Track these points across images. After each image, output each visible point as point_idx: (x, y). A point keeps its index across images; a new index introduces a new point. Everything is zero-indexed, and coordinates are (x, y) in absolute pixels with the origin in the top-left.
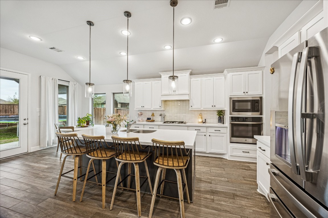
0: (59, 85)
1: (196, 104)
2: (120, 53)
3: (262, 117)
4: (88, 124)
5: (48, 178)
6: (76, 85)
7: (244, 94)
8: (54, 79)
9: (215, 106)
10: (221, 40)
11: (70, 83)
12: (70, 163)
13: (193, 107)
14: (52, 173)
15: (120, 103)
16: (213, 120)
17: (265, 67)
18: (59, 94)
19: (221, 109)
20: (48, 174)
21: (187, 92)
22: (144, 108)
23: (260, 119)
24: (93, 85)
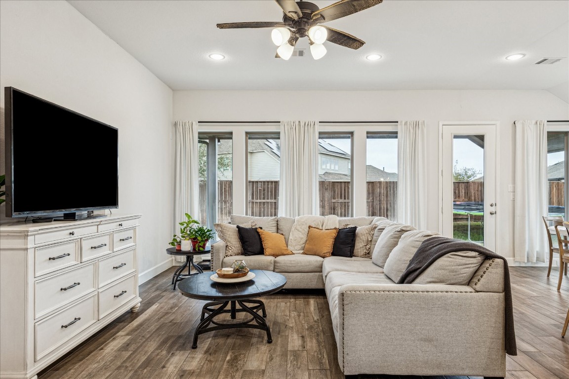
0: (548, 133)
8: (538, 123)
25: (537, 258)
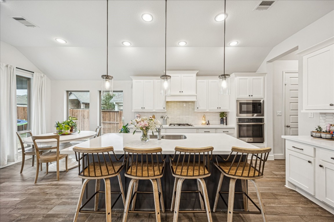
0: (17, 76)
1: (202, 106)
2: (123, 43)
3: (263, 118)
4: (71, 131)
5: (33, 218)
6: (43, 79)
7: (249, 97)
8: (9, 67)
9: (220, 108)
10: (236, 43)
11: (34, 74)
12: (57, 188)
13: (199, 109)
14: (35, 207)
15: (83, 103)
16: (215, 122)
17: (266, 73)
18: (18, 88)
19: (223, 111)
20: (30, 212)
21: (194, 93)
22: (144, 109)
23: (262, 120)
24: (112, 79)
25: (8, 160)
